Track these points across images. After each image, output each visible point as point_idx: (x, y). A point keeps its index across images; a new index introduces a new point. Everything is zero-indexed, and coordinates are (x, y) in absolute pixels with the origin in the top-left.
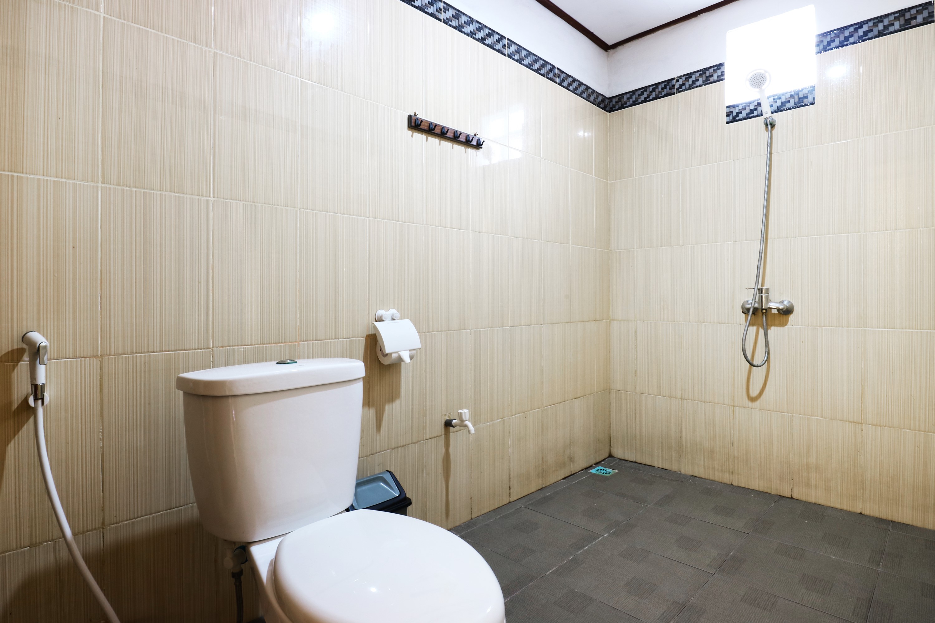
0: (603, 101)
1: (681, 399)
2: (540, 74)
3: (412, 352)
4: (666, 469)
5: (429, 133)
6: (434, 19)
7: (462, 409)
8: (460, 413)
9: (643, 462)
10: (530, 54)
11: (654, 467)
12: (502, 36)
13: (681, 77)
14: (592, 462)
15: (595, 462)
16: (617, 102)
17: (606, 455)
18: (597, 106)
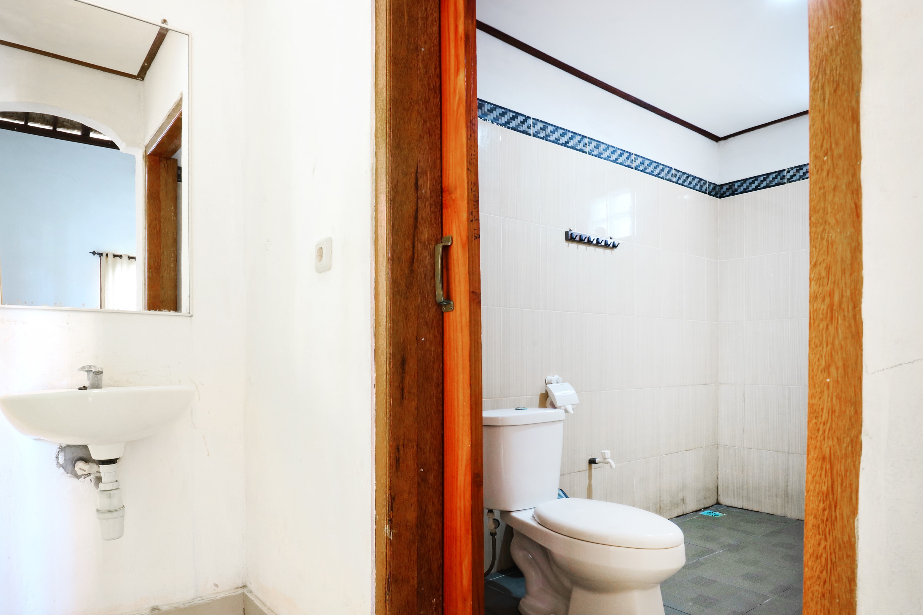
0: (714, 188)
1: (788, 453)
2: (660, 177)
3: (574, 406)
4: (773, 514)
5: (580, 243)
6: (582, 153)
7: (606, 450)
8: (604, 453)
9: (750, 508)
10: (652, 162)
11: (761, 512)
12: (630, 153)
13: (792, 169)
14: (702, 506)
15: (704, 507)
16: (727, 189)
17: (714, 502)
18: (709, 195)
